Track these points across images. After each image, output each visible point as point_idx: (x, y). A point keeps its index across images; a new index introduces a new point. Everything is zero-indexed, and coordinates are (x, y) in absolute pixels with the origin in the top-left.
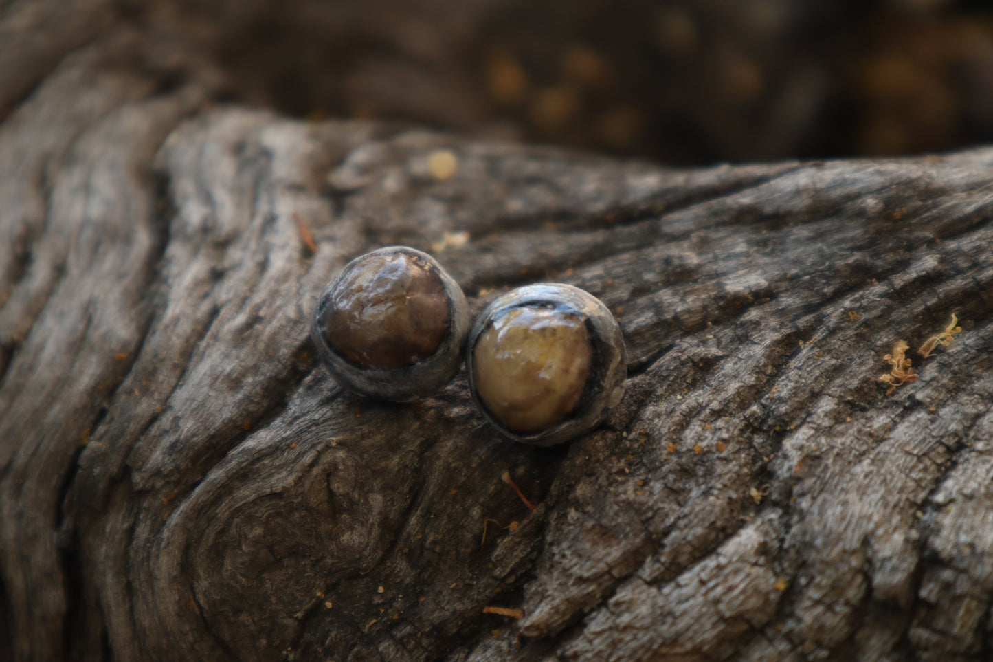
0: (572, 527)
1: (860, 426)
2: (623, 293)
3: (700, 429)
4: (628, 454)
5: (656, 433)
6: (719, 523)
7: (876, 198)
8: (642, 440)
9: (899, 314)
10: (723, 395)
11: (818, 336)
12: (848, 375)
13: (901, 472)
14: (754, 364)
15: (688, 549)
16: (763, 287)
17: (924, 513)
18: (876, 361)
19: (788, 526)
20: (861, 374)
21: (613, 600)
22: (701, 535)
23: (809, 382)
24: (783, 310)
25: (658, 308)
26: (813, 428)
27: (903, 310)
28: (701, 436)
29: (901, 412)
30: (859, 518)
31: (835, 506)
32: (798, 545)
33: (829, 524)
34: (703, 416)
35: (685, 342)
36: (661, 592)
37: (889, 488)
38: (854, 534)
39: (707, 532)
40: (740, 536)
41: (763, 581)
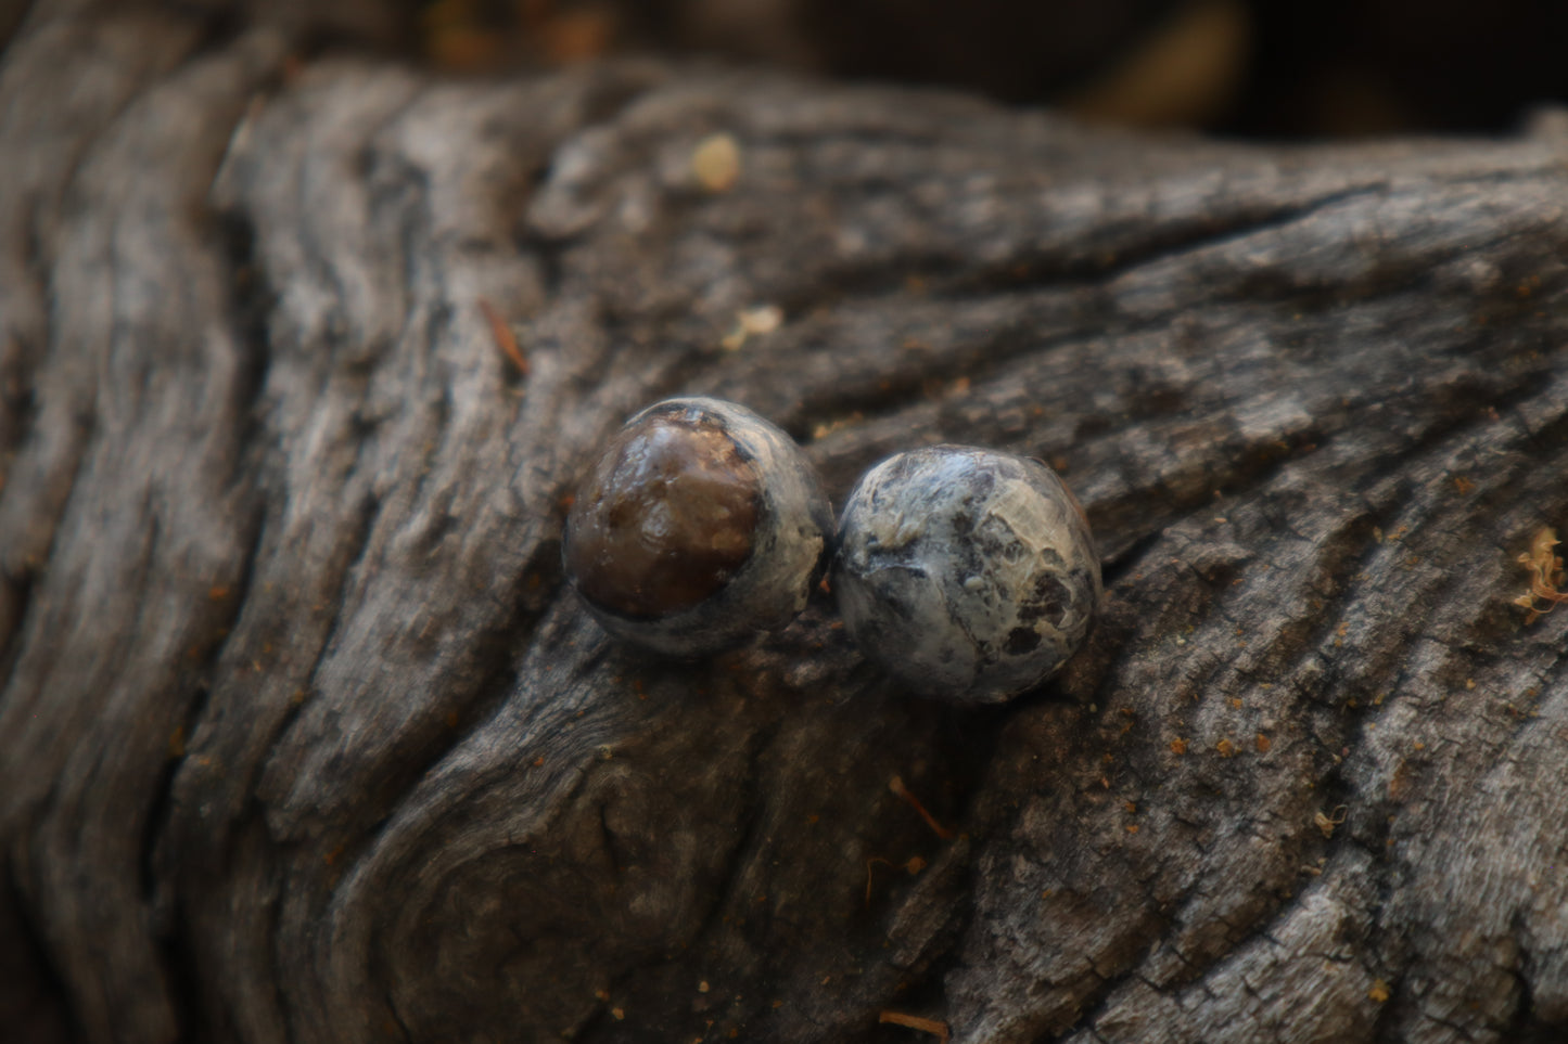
0: (1023, 890)
1: (1491, 697)
2: (1061, 431)
3: (1224, 710)
4: (1107, 752)
5: (1150, 715)
6: (1270, 883)
7: (1488, 260)
8: (1127, 726)
10: (1256, 643)
11: (1406, 524)
12: (1461, 596)
14: (1303, 578)
15: (1222, 929)
16: (1305, 427)
18: (1504, 567)
19: (1384, 889)
20: (1484, 593)
21: (1102, 1021)
22: (1243, 906)
23: (1400, 614)
24: (1340, 468)
25: (1127, 466)
26: (1413, 705)
27: (1545, 470)
28: (1227, 722)
29: (1554, 665)
30: (1505, 879)
31: (1462, 858)
32: (1405, 925)
33: (1455, 891)
34: (1226, 681)
35: (1179, 533)
36: (1181, 1006)
37: (1548, 817)
38: (1497, 908)
39: (1251, 899)
40: (1306, 908)
41: (1350, 986)
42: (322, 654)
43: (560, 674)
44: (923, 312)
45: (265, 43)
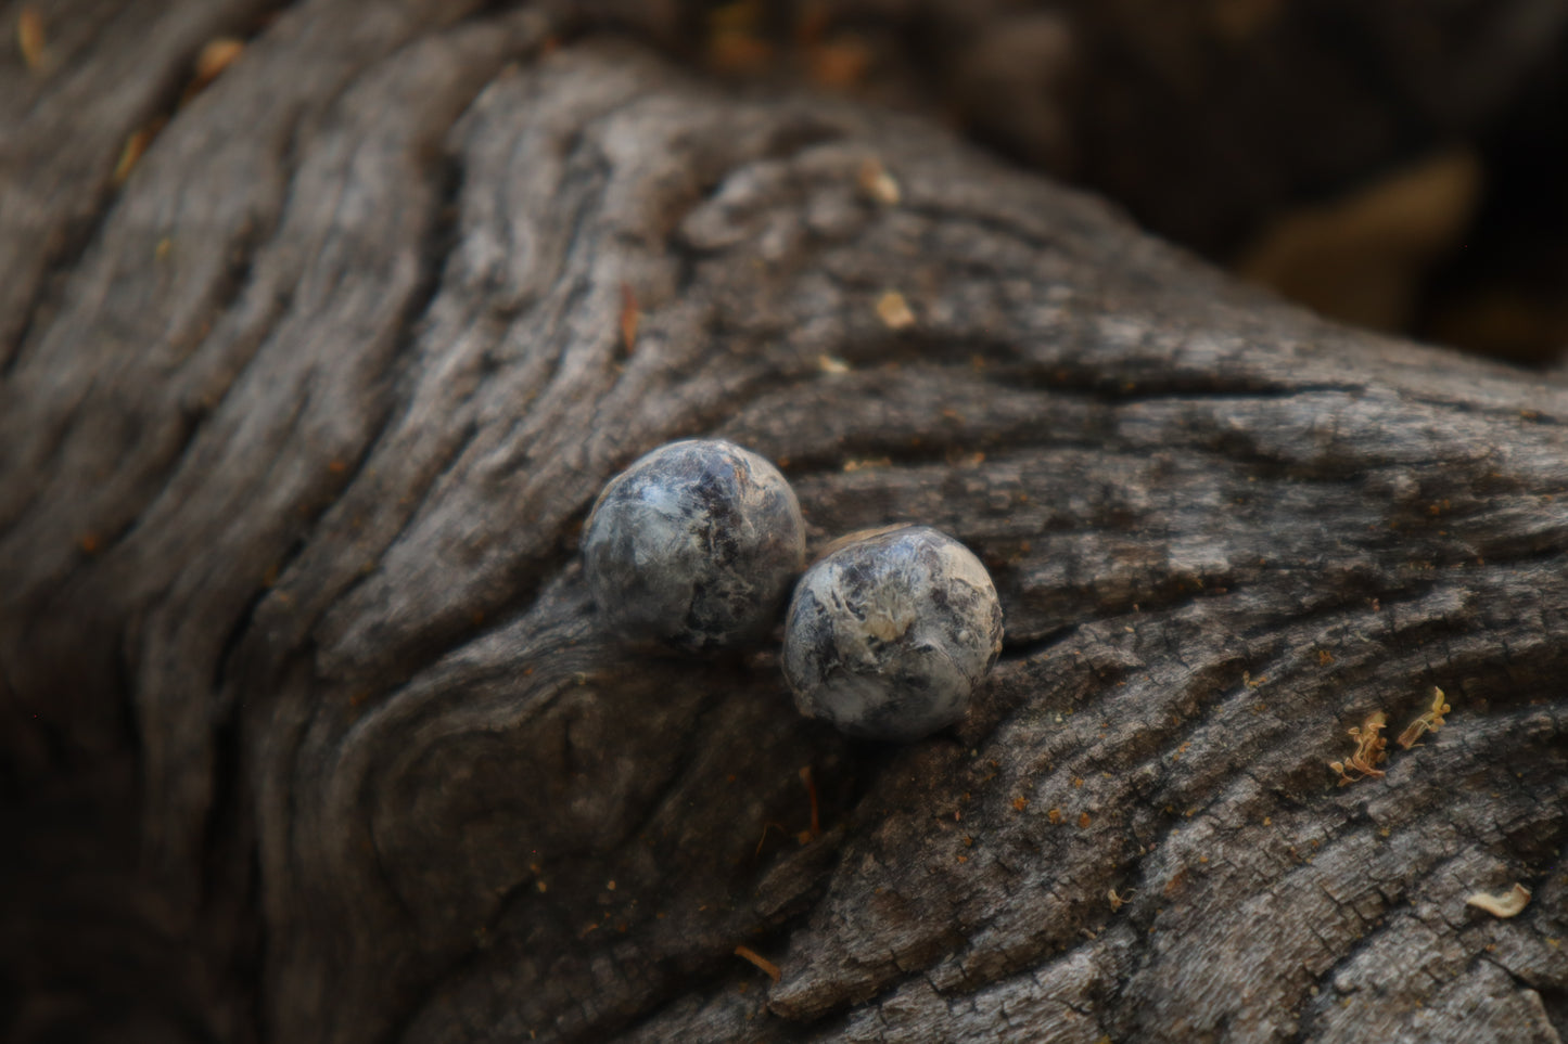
0: (863, 882)
2: (1036, 519)
3: (1066, 785)
4: (966, 791)
5: (1009, 772)
6: (1050, 934)
7: (1412, 476)
9: (1392, 668)
10: (1113, 738)
11: (1267, 677)
12: (1290, 748)
13: (1308, 924)
14: (1171, 697)
15: (1001, 960)
16: (1221, 572)
17: (1321, 991)
18: (1334, 734)
19: (1136, 964)
20: (1310, 750)
21: (888, 1004)
22: (1021, 946)
23: (1233, 748)
24: (1239, 614)
25: (1073, 563)
26: (1213, 825)
27: (1396, 664)
28: (1064, 795)
29: (1342, 825)
30: (1225, 986)
31: (1200, 959)
32: (1138, 1000)
33: (1182, 985)
34: (1077, 762)
35: (1091, 631)
36: (951, 1011)
37: (1282, 947)
38: (1210, 1007)
39: (1031, 942)
40: (1070, 963)
41: (1082, 1034)
42: (396, 538)
43: (569, 607)
44: (970, 389)
45: (532, 22)
